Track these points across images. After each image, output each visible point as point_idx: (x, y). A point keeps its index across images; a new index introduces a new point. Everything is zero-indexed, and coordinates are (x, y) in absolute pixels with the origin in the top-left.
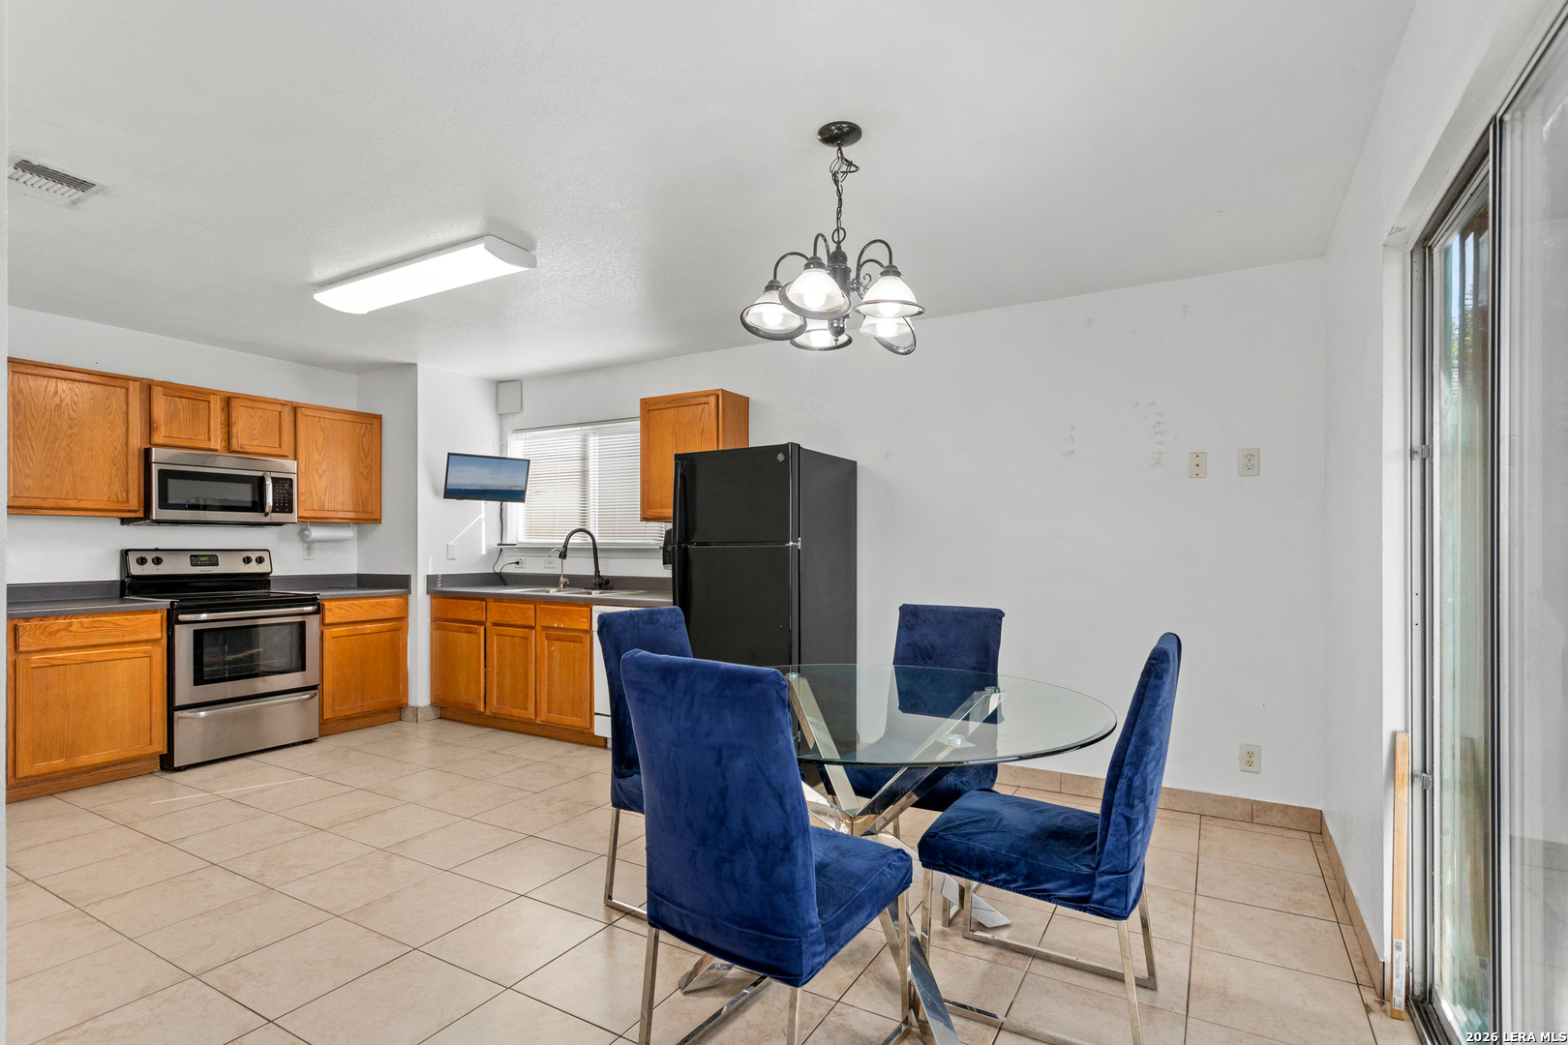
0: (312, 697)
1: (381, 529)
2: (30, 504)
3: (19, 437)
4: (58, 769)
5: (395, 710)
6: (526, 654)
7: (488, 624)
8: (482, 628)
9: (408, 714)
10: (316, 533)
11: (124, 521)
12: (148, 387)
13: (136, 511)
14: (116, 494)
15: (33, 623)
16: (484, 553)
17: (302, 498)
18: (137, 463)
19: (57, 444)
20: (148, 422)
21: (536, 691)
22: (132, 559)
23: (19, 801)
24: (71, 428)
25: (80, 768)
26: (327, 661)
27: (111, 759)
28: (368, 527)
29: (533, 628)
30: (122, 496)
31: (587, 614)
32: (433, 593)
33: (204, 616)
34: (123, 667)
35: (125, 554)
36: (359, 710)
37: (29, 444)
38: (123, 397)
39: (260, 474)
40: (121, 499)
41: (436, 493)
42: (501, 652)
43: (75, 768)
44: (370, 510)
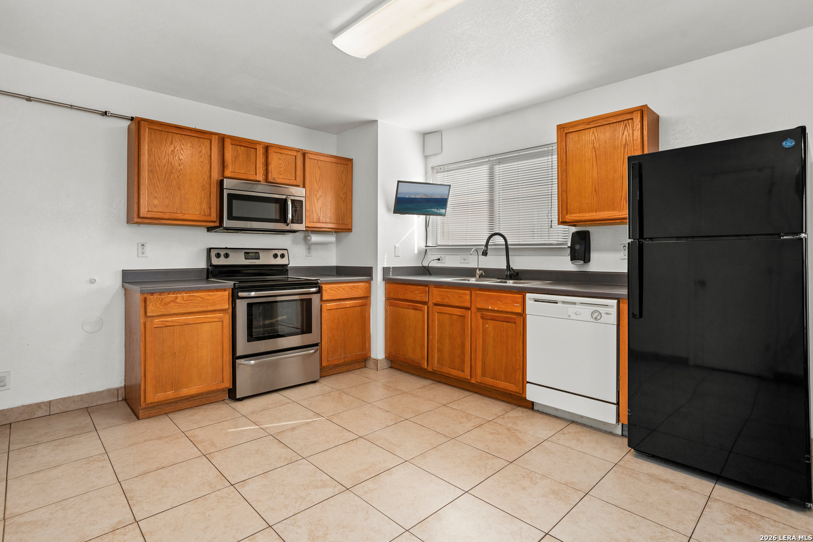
0: (316, 352)
1: (351, 236)
2: (157, 216)
3: (151, 172)
4: (170, 398)
5: (362, 360)
6: (463, 329)
7: (430, 304)
8: (426, 307)
9: (371, 364)
10: (315, 238)
11: (209, 229)
12: (222, 138)
13: (215, 222)
14: (204, 210)
15: (156, 296)
16: (416, 252)
17: (308, 214)
18: (216, 189)
19: (172, 176)
20: (222, 162)
21: (471, 358)
22: (213, 253)
23: (148, 418)
24: (180, 166)
25: (183, 397)
26: (324, 327)
27: (200, 392)
28: (343, 234)
29: (468, 309)
30: (207, 211)
31: (520, 300)
32: (387, 281)
33: (253, 294)
34: (206, 328)
35: (209, 250)
36: (342, 361)
37: (156, 176)
38: (208, 145)
39: (284, 197)
40: (206, 214)
41: (389, 210)
42: (441, 325)
43: (179, 397)
44: (346, 223)
